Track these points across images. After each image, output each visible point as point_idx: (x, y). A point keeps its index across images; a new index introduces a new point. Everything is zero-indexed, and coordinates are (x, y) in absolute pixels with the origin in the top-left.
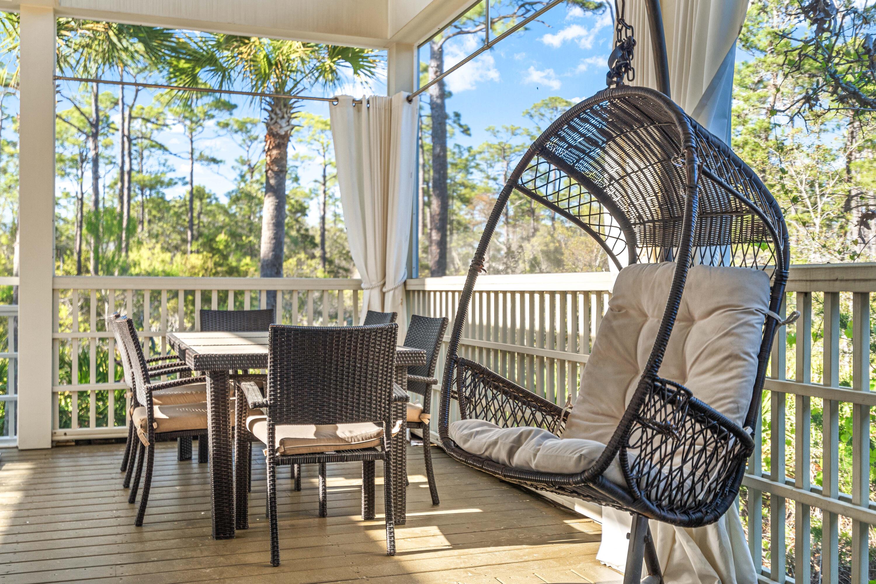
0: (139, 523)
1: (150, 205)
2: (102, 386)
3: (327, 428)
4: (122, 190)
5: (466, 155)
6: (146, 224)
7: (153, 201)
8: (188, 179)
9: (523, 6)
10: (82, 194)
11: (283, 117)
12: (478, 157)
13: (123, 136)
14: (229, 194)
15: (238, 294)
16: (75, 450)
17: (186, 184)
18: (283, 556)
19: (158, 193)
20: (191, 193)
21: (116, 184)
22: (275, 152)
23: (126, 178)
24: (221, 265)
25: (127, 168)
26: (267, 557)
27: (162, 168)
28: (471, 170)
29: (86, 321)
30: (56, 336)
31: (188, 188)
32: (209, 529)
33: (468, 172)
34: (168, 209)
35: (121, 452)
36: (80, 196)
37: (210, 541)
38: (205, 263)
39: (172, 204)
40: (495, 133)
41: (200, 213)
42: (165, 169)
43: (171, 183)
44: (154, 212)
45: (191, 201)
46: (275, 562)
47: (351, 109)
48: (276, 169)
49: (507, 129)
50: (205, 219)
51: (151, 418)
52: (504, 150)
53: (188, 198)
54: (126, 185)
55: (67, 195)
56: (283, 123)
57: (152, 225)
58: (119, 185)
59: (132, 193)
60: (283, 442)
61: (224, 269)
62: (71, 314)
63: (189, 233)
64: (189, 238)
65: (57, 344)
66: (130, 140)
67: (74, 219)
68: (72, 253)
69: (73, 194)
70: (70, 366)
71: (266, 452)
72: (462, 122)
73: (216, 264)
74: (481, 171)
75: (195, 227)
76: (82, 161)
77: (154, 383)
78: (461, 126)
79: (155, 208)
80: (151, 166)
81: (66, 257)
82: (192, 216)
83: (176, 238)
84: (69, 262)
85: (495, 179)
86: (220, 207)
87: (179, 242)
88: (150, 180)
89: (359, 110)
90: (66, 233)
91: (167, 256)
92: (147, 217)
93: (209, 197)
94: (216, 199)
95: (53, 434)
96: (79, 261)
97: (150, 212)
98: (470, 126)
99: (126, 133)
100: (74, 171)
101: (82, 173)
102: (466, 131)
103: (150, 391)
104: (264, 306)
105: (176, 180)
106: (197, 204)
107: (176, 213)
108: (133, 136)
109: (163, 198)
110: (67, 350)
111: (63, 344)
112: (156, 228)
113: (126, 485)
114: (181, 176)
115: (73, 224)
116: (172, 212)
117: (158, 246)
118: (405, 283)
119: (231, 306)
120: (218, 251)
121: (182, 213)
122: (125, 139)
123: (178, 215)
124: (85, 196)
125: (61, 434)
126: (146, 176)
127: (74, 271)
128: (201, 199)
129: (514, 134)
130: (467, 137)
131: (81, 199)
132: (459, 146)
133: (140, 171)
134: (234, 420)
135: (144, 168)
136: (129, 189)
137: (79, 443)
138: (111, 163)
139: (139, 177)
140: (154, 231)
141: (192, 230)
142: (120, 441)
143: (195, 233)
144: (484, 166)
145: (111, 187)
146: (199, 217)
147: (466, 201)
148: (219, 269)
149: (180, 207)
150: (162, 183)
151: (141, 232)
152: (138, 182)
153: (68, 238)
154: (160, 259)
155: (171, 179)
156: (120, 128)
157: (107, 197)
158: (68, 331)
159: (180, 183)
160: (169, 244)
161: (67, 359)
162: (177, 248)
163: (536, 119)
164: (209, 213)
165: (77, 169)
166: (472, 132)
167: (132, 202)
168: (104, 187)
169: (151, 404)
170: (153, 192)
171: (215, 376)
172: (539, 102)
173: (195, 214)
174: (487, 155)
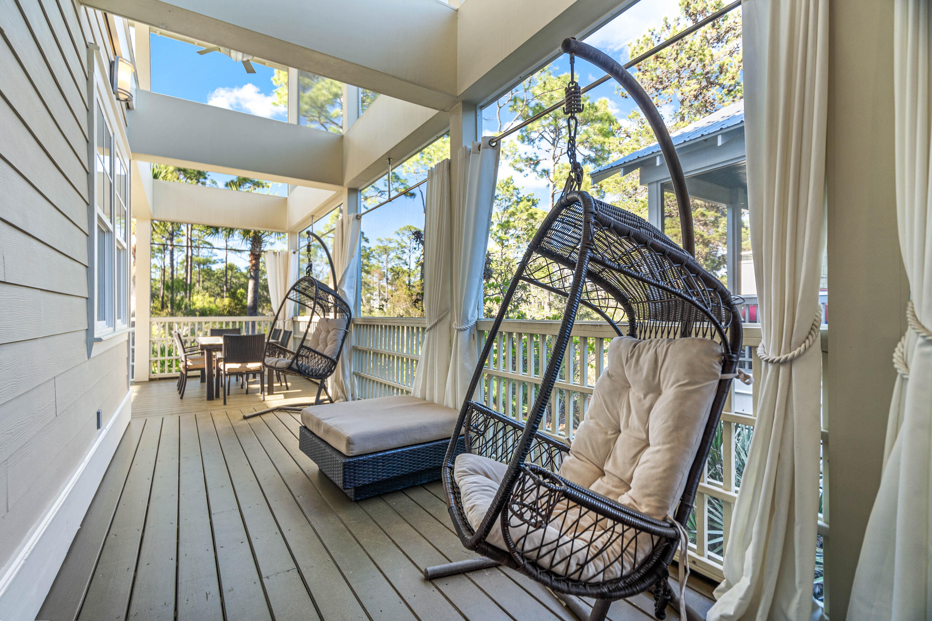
0: (182, 398)
1: (203, 273)
2: (170, 358)
3: (244, 364)
4: (187, 266)
5: (368, 251)
6: (201, 282)
7: (203, 270)
8: (224, 260)
9: (380, 192)
10: (165, 267)
11: (257, 247)
12: (374, 252)
13: (188, 238)
14: (246, 268)
15: (234, 323)
16: (159, 381)
17: (223, 262)
18: (227, 403)
19: (208, 267)
20: (226, 267)
21: (184, 262)
22: (254, 262)
23: (189, 260)
24: (238, 305)
25: (190, 254)
26: (223, 403)
27: (210, 254)
28: (371, 258)
29: (165, 333)
30: (151, 339)
31: (225, 264)
32: (206, 398)
33: (369, 259)
34: (214, 275)
35: (177, 382)
36: (163, 268)
37: (206, 401)
38: (230, 303)
39: (216, 272)
40: (381, 241)
41: (231, 277)
42: (212, 255)
43: (215, 262)
44: (205, 277)
45: (226, 271)
46: (225, 404)
47: (273, 255)
48: (254, 268)
49: (387, 240)
50: (234, 281)
51: (186, 365)
52: (386, 250)
53: (224, 269)
54: (189, 263)
55: (156, 267)
56: (258, 250)
57: (205, 283)
58: (185, 264)
59: (193, 267)
60: (228, 369)
61: (240, 306)
62: (158, 329)
63: (225, 287)
64: (225, 290)
65: (151, 343)
66: (191, 241)
67: (160, 279)
68: (158, 297)
69: (159, 266)
70: (157, 353)
71: (222, 372)
72: (365, 236)
73: (236, 304)
74: (376, 258)
75: (228, 284)
76: (164, 250)
77: (187, 354)
78: (364, 238)
79: (206, 275)
80: (204, 253)
81: (155, 299)
82: (227, 278)
83: (218, 290)
84: (156, 302)
85: (382, 263)
86: (242, 274)
87: (220, 292)
88: (204, 260)
89: (276, 255)
90: (155, 287)
91: (212, 299)
92: (201, 280)
93: (236, 269)
94: (240, 270)
95: (149, 376)
96: (163, 302)
97: (203, 276)
98: (369, 238)
99: (189, 237)
100: (160, 255)
101: (165, 256)
102: (367, 240)
103: (186, 356)
104: (237, 327)
105: (218, 261)
106: (230, 273)
107: (218, 277)
108: (193, 239)
109: (210, 270)
110: (155, 346)
111: (154, 343)
112: (207, 284)
113: (178, 390)
114: (221, 258)
115: (159, 281)
116: (215, 276)
117: (207, 294)
118: (293, 318)
119: (231, 327)
120: (238, 298)
121: (221, 277)
122: (189, 240)
123: (218, 278)
124: (166, 267)
125: (153, 376)
126: (201, 258)
127: (160, 307)
128: (232, 270)
129: (390, 242)
130: (367, 244)
131: (164, 270)
132: (364, 247)
133: (198, 256)
134: (214, 365)
135: (200, 254)
136: (191, 265)
137: (160, 379)
138: (181, 251)
139: (197, 259)
140: (206, 286)
141: (226, 286)
142: (177, 378)
143: (228, 287)
144: (377, 256)
145: (181, 263)
146: (231, 279)
147: (368, 272)
148: (237, 307)
149: (220, 274)
150: (210, 262)
151: (198, 287)
152: (197, 261)
153: (156, 289)
154: (208, 301)
155: (215, 260)
156: (186, 235)
157: (178, 268)
158: (156, 337)
159: (220, 262)
160: (214, 293)
161: (155, 350)
162: (218, 294)
163: (401, 235)
164: (236, 277)
165: (162, 253)
166: (369, 241)
167: (193, 271)
168: (177, 263)
169: (186, 361)
170: (205, 266)
171: (207, 350)
172: (402, 227)
173: (229, 277)
174: (378, 251)
